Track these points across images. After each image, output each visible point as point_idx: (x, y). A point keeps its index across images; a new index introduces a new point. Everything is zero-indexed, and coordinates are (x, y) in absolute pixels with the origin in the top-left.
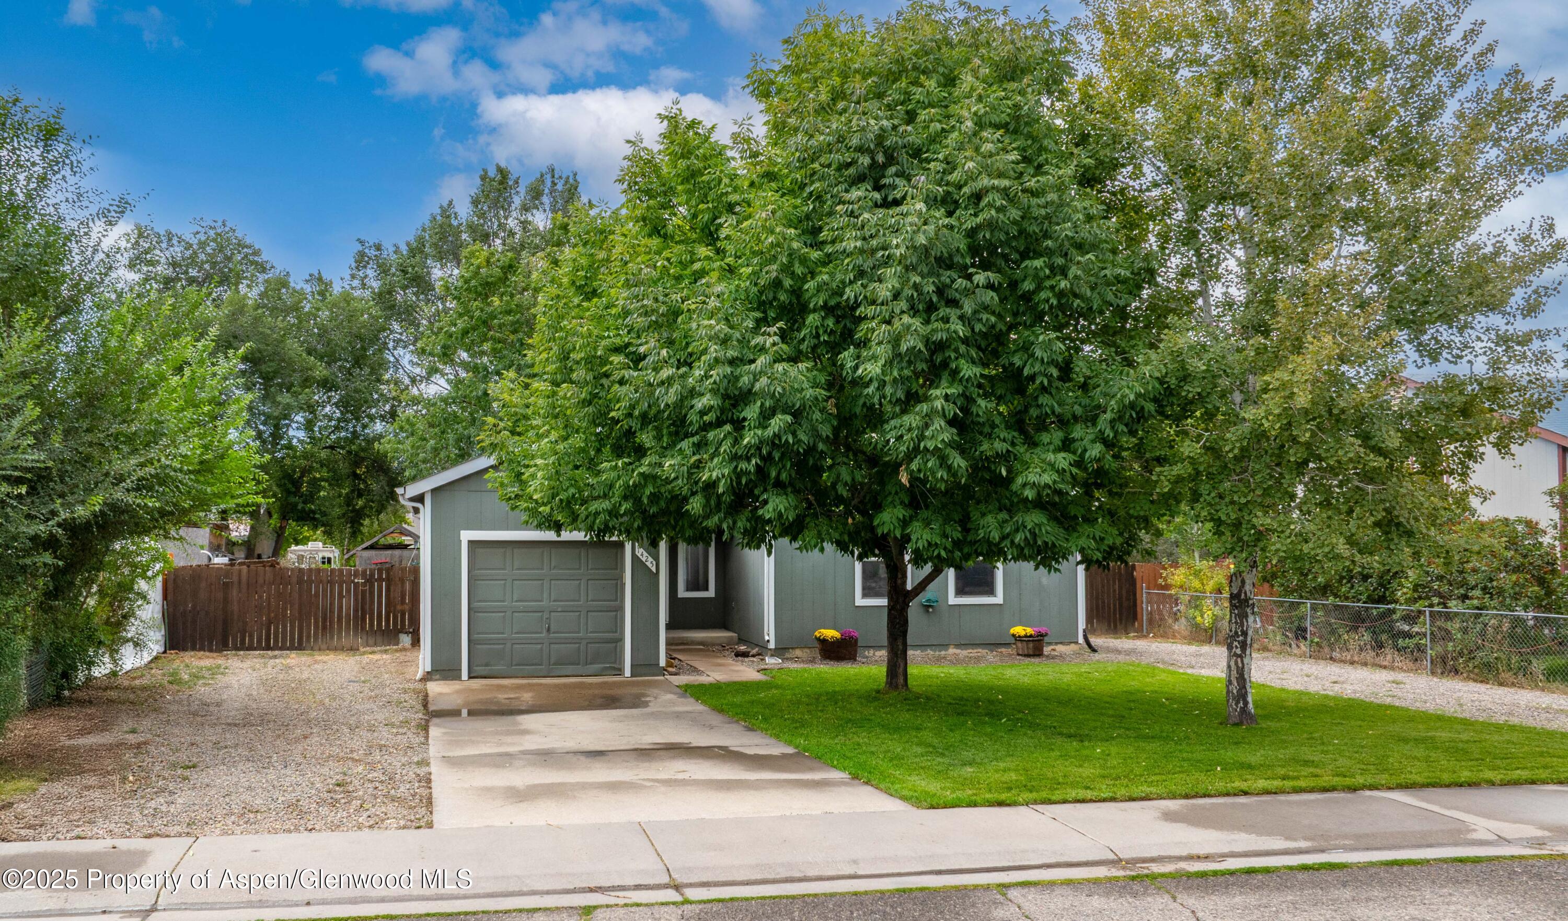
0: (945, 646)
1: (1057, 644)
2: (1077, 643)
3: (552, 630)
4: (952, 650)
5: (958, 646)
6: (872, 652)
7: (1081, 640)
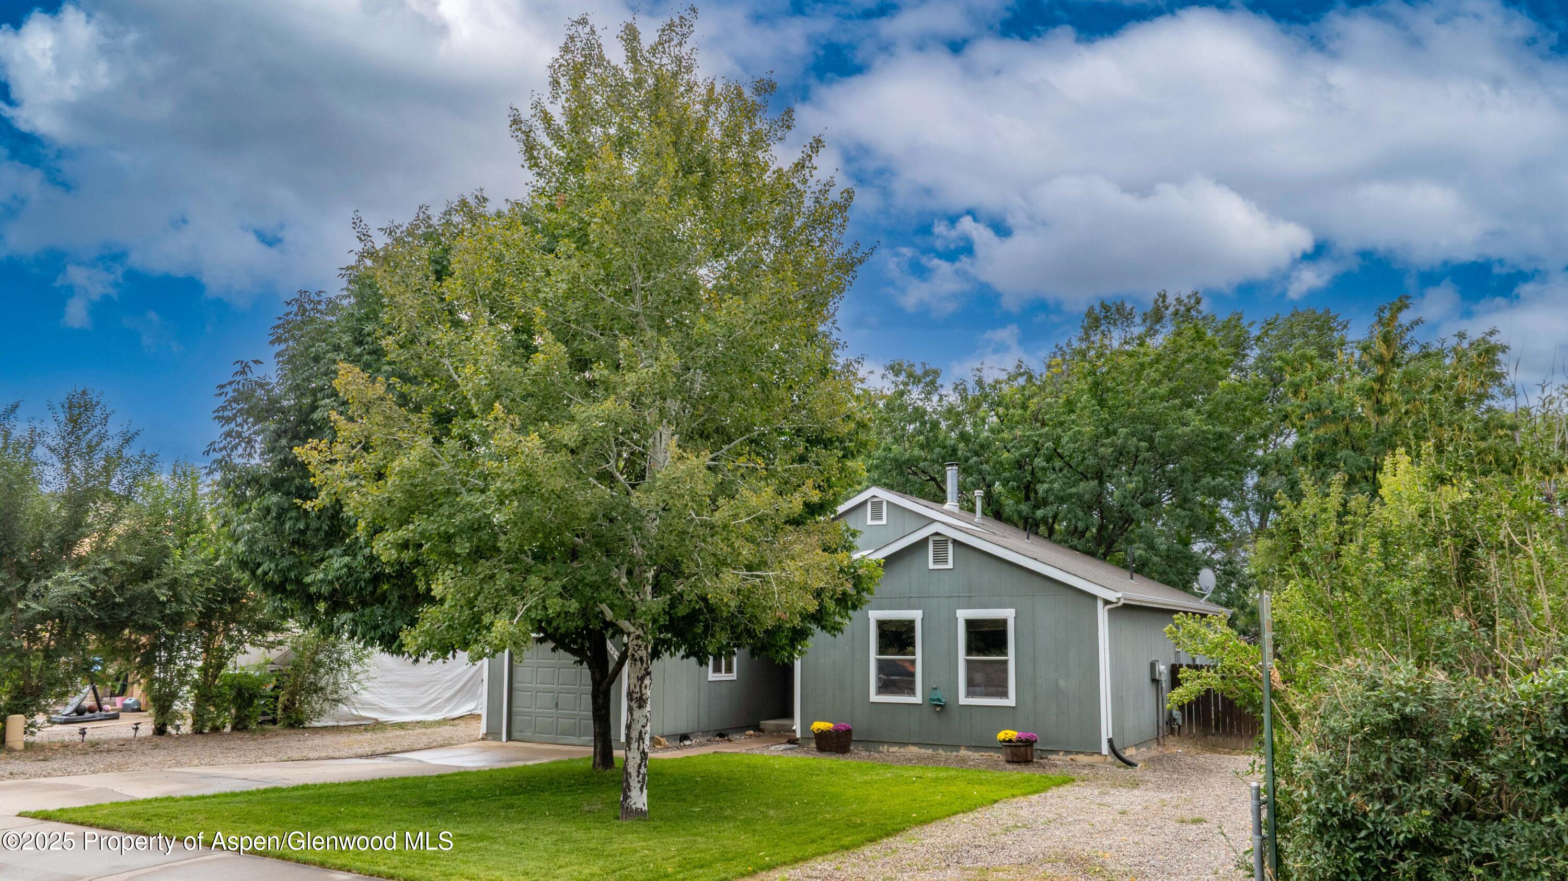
0: (956, 747)
1: (1077, 753)
2: (1100, 754)
3: (560, 706)
4: (963, 752)
5: (969, 748)
6: (886, 747)
7: (1105, 749)
